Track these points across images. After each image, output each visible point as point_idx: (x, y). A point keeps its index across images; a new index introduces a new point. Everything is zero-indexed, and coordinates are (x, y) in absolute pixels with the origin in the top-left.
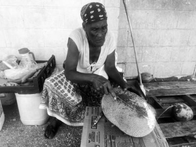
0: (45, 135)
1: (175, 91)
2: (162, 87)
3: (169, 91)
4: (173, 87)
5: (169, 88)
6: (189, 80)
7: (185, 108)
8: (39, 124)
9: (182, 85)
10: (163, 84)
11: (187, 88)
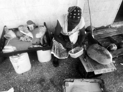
0: (54, 66)
1: (105, 35)
2: (99, 33)
3: (103, 35)
4: (104, 32)
5: (102, 33)
6: (109, 27)
7: (114, 46)
8: (48, 61)
9: (107, 31)
10: (99, 31)
11: (110, 33)
